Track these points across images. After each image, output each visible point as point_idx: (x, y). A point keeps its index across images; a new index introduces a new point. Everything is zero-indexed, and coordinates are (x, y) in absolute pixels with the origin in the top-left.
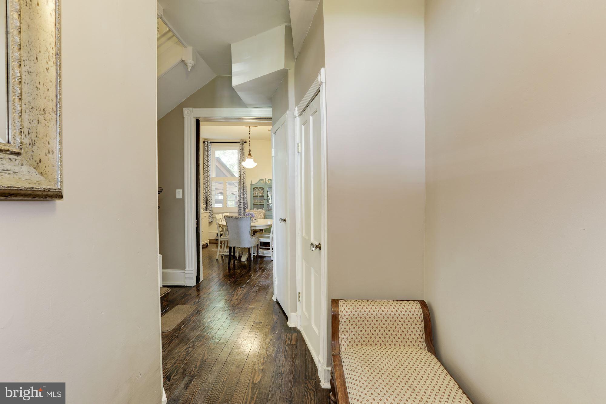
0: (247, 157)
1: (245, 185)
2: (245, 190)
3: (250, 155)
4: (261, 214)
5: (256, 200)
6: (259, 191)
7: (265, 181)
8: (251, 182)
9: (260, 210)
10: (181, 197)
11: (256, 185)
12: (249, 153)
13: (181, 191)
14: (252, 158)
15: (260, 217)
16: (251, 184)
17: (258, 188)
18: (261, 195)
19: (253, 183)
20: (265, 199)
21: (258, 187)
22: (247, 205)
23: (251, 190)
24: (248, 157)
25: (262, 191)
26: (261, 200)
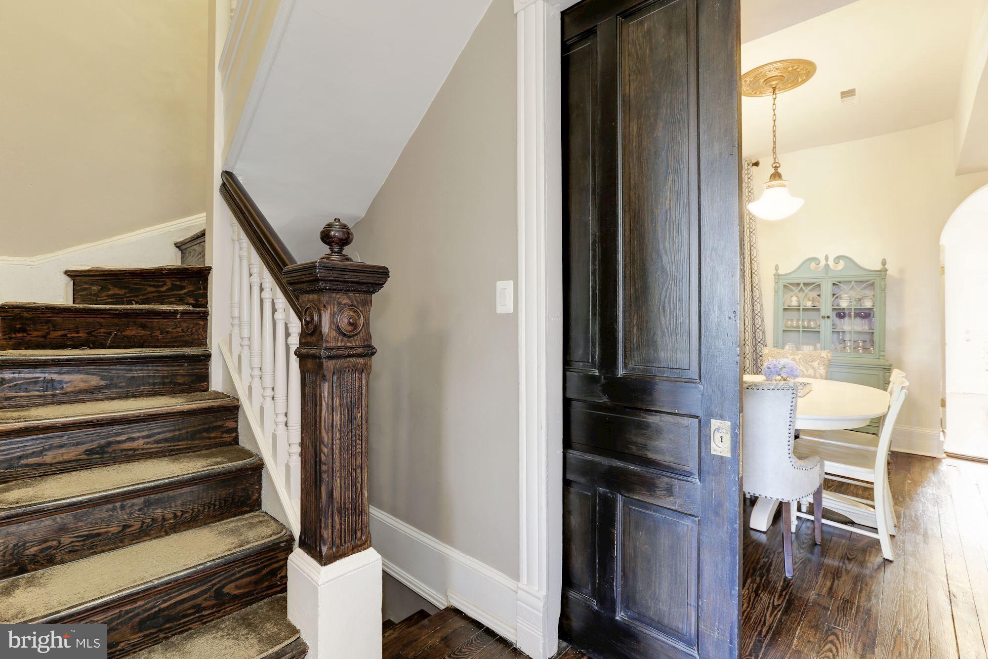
0: (764, 186)
1: (756, 280)
2: (756, 293)
3: (776, 175)
4: (815, 364)
5: (792, 320)
6: (801, 295)
7: (823, 262)
8: (777, 268)
9: (807, 349)
10: (510, 309)
11: (793, 276)
12: (773, 171)
13: (509, 284)
14: (784, 186)
15: (811, 372)
16: (777, 276)
17: (800, 284)
18: (809, 304)
19: (781, 272)
20: (823, 317)
21: (802, 281)
22: (764, 333)
23: (776, 292)
24: (770, 183)
25: (814, 294)
26: (809, 321)
